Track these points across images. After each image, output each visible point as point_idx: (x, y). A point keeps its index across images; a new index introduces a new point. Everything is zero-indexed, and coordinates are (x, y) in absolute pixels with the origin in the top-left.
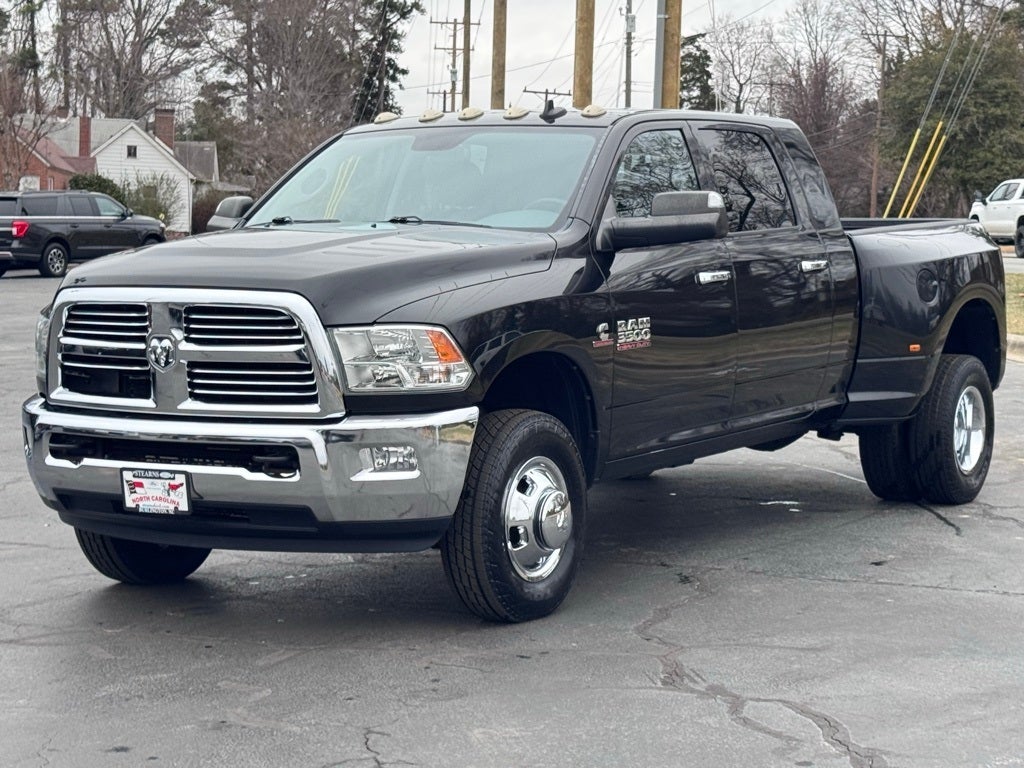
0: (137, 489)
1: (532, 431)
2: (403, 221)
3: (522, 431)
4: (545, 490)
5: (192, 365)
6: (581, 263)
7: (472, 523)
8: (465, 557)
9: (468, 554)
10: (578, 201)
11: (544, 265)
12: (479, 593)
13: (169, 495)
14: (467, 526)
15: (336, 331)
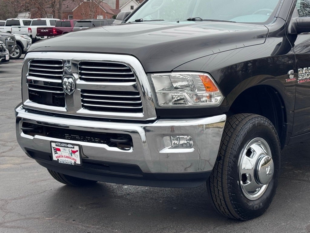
0: (58, 152)
1: (254, 125)
2: (194, 20)
3: (249, 126)
4: (260, 155)
5: (83, 91)
6: (280, 40)
7: (222, 174)
8: (218, 190)
9: (220, 188)
10: (279, 9)
11: (262, 41)
12: (225, 207)
13: (72, 156)
14: (220, 175)
15: (152, 75)
